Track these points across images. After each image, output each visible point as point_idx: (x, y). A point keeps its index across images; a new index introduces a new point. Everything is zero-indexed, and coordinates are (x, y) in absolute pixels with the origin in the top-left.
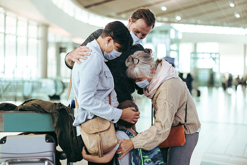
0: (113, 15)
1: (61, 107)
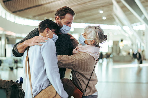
0: (30, 17)
1: (13, 84)
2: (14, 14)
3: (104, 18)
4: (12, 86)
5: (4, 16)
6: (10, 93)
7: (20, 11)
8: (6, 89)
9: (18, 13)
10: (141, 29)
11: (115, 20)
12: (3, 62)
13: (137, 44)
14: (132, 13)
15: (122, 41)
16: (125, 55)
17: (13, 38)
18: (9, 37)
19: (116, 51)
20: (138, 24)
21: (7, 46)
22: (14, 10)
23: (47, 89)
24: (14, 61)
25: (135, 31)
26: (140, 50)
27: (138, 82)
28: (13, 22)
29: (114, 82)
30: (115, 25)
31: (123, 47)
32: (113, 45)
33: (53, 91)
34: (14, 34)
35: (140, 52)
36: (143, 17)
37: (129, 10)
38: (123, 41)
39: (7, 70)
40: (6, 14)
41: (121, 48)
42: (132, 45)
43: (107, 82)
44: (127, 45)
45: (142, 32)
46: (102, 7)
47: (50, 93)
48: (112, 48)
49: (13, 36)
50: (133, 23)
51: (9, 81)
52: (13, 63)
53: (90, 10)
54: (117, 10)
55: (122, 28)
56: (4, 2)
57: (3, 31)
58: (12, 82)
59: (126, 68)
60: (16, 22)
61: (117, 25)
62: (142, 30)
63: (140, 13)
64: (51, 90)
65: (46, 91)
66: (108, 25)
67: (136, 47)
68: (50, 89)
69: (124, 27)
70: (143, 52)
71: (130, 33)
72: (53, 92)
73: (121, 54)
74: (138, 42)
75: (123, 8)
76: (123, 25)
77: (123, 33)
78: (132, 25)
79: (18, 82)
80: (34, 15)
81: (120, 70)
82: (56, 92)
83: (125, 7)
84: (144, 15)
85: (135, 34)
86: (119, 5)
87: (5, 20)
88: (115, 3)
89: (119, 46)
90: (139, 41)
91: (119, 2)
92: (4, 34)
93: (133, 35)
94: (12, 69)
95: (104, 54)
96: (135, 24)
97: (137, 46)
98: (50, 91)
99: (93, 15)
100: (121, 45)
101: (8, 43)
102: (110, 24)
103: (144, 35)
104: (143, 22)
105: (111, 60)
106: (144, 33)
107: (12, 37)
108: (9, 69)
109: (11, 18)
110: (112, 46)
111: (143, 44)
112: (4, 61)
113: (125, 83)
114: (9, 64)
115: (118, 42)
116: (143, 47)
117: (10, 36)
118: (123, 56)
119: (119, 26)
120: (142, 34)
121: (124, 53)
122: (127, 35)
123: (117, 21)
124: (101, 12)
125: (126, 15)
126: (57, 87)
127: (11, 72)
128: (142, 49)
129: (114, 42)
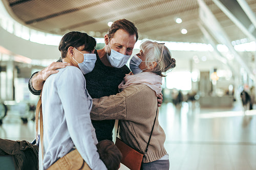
0: (57, 32)
1: (27, 147)
2: (29, 26)
3: (184, 31)
4: (25, 151)
5: (10, 30)
6: (21, 163)
7: (39, 20)
8: (14, 155)
9: (35, 24)
10: (248, 51)
11: (202, 35)
12: (9, 110)
13: (242, 77)
14: (232, 23)
15: (215, 70)
16: (221, 96)
17: (27, 68)
18: (21, 66)
19: (206, 88)
20: (243, 40)
21: (17, 81)
22: (28, 19)
23: (67, 156)
24: (28, 108)
25: (238, 53)
26: (247, 86)
27: (245, 143)
28: (27, 39)
29: (202, 143)
30: (203, 43)
31: (217, 81)
32: (199, 77)
33: (78, 160)
34: (28, 61)
35: (248, 90)
36: (252, 28)
37: (227, 18)
38: (217, 71)
39: (16, 122)
40: (14, 26)
41: (214, 83)
42: (233, 77)
43: (190, 143)
44: (224, 78)
45: (250, 56)
46: (180, 12)
47: (71, 163)
48: (199, 83)
49: (27, 64)
50: (234, 39)
51: (19, 142)
52: (26, 110)
53: (159, 17)
54: (207, 17)
55: (216, 49)
56: (11, 5)
57: (10, 56)
58: (25, 143)
59: (224, 119)
60: (31, 40)
61: (207, 43)
62: (250, 52)
63: (247, 22)
64: (74, 158)
65: (65, 160)
66: (190, 43)
67: (241, 81)
68: (73, 156)
69: (219, 47)
70: (253, 91)
71: (230, 57)
72: (77, 162)
73: (214, 94)
74: (243, 72)
75: (217, 13)
76: (216, 42)
77: (217, 57)
78: (233, 42)
79: (36, 144)
80: (62, 27)
81: (212, 121)
82: (84, 161)
83: (221, 11)
84: (253, 25)
85: (239, 59)
86: (210, 8)
87: (13, 36)
88: (203, 5)
89: (211, 80)
90: (245, 70)
91: (209, 3)
92: (11, 60)
93: (234, 61)
94: (25, 121)
95: (184, 93)
96: (237, 41)
97: (242, 79)
98: (73, 160)
99: (164, 26)
100: (214, 78)
101: (19, 77)
102: (194, 42)
103: (253, 60)
104: (251, 37)
105: (197, 104)
106: (253, 56)
107: (24, 66)
108: (20, 121)
109: (23, 32)
110: (199, 81)
111: (251, 77)
112: (12, 108)
113: (221, 144)
114: (21, 113)
115: (209, 73)
116: (253, 81)
117: (21, 63)
118: (218, 98)
119: (209, 45)
120: (250, 59)
121: (219, 93)
122: (223, 61)
123: (206, 35)
124: (179, 21)
125: (223, 26)
126: (85, 152)
127: (24, 127)
128: (250, 85)
129: (202, 73)
